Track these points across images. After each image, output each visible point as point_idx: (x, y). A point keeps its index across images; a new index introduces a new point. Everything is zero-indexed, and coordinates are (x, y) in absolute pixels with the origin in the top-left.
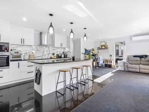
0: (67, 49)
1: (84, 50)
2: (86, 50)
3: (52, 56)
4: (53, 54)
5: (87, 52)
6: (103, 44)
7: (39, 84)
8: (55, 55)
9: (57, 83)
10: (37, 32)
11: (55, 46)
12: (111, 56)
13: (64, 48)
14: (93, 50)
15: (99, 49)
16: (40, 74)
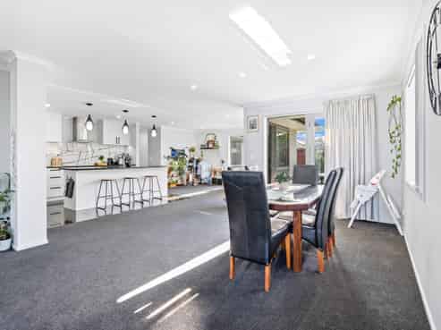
0: (130, 148)
1: (170, 150)
2: (173, 150)
3: (99, 162)
4: (101, 158)
5: (176, 154)
6: (211, 138)
7: (71, 197)
8: (105, 160)
9: (98, 198)
10: (66, 118)
11: (105, 143)
12: (223, 162)
13: (126, 146)
14: (192, 150)
15: (203, 148)
16: (73, 183)
